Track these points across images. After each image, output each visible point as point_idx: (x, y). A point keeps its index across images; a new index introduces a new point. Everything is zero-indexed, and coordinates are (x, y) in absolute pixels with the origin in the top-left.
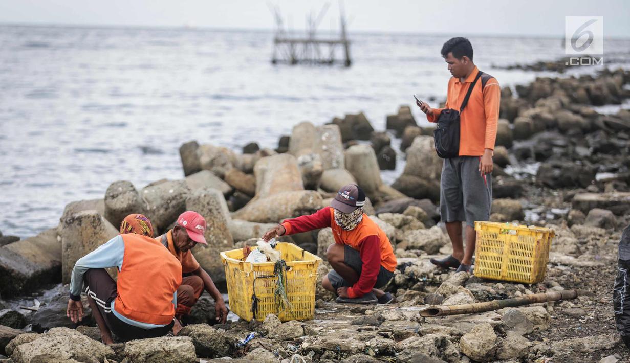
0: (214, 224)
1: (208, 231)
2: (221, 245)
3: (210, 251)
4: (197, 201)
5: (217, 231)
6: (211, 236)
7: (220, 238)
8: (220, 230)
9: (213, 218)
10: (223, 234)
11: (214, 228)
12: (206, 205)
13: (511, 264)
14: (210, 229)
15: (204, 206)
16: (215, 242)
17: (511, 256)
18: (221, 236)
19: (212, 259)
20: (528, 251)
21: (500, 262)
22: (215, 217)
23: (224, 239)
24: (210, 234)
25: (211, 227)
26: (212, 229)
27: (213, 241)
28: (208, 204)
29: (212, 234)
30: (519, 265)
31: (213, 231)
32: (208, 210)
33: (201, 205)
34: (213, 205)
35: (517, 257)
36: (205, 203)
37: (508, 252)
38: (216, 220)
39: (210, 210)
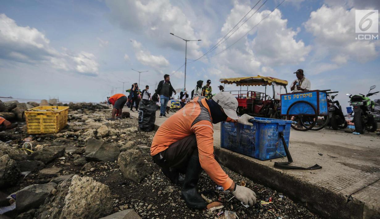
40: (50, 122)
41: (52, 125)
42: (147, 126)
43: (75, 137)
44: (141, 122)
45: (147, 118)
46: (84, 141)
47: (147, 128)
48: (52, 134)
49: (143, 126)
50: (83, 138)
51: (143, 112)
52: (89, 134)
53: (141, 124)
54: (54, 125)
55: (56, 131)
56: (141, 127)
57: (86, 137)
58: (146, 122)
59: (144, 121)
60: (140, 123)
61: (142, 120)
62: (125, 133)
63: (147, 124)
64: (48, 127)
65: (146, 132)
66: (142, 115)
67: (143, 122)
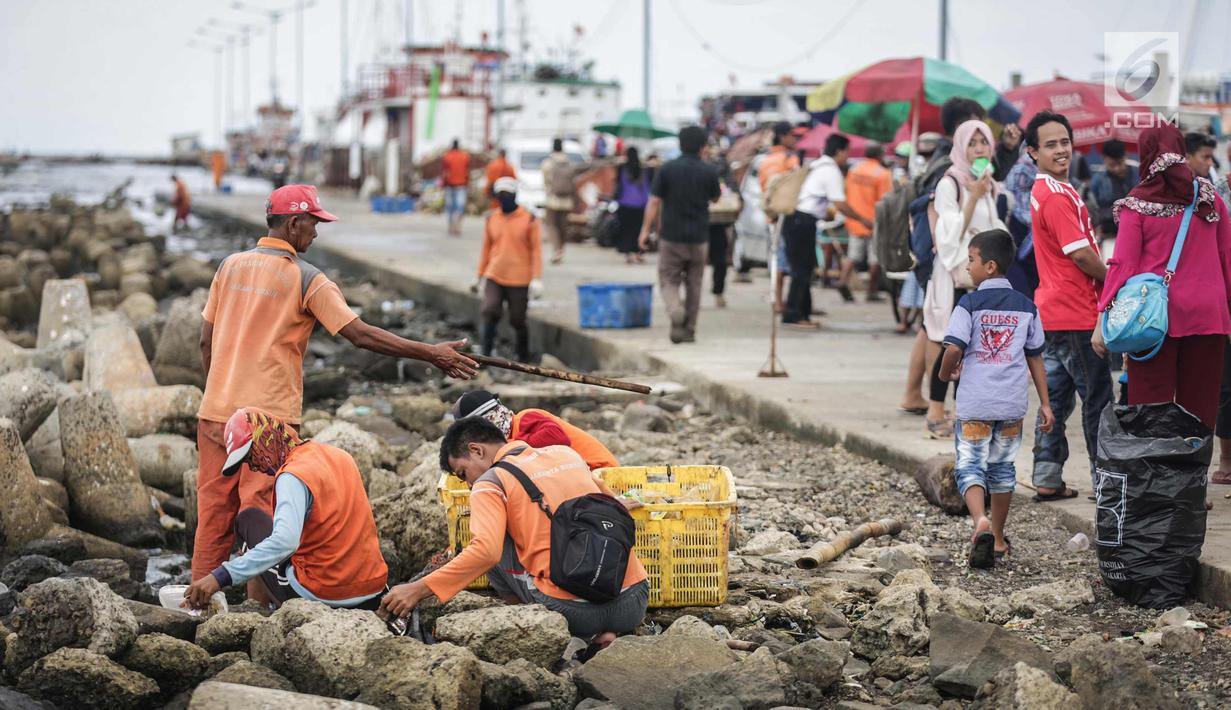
0: (112, 443)
1: (104, 455)
2: (125, 478)
3: (110, 488)
4: (80, 404)
5: (118, 454)
6: (109, 463)
7: (123, 467)
8: (122, 452)
9: (109, 432)
10: (126, 459)
11: (113, 448)
12: (98, 410)
13: (679, 575)
14: (106, 452)
15: (93, 412)
16: (116, 473)
17: (676, 561)
18: (124, 463)
19: (118, 502)
20: (707, 547)
21: (657, 575)
22: (112, 431)
23: (129, 468)
24: (107, 459)
25: (108, 448)
26: (110, 450)
27: (113, 472)
28: (100, 408)
29: (110, 458)
30: (695, 575)
31: (111, 454)
32: (100, 420)
33: (89, 410)
34: (108, 410)
35: (689, 561)
36: (96, 407)
37: (670, 554)
38: (115, 437)
39: (105, 419)
40: (699, 553)
41: (706, 568)
42: (1156, 571)
43: (793, 624)
44: (1115, 550)
45: (1148, 521)
46: (886, 633)
47: (1154, 582)
48: (710, 609)
49: (1127, 573)
50: (883, 621)
51: (1129, 480)
52: (901, 602)
53: (1118, 560)
54: (715, 567)
55: (720, 596)
56: (1117, 577)
57: (892, 615)
58: (1147, 548)
59: (1134, 543)
60: (1105, 553)
61: (1120, 536)
62: (1026, 613)
63: (1150, 560)
64: (692, 575)
65: (1146, 606)
66: (1123, 501)
67: (1126, 546)
